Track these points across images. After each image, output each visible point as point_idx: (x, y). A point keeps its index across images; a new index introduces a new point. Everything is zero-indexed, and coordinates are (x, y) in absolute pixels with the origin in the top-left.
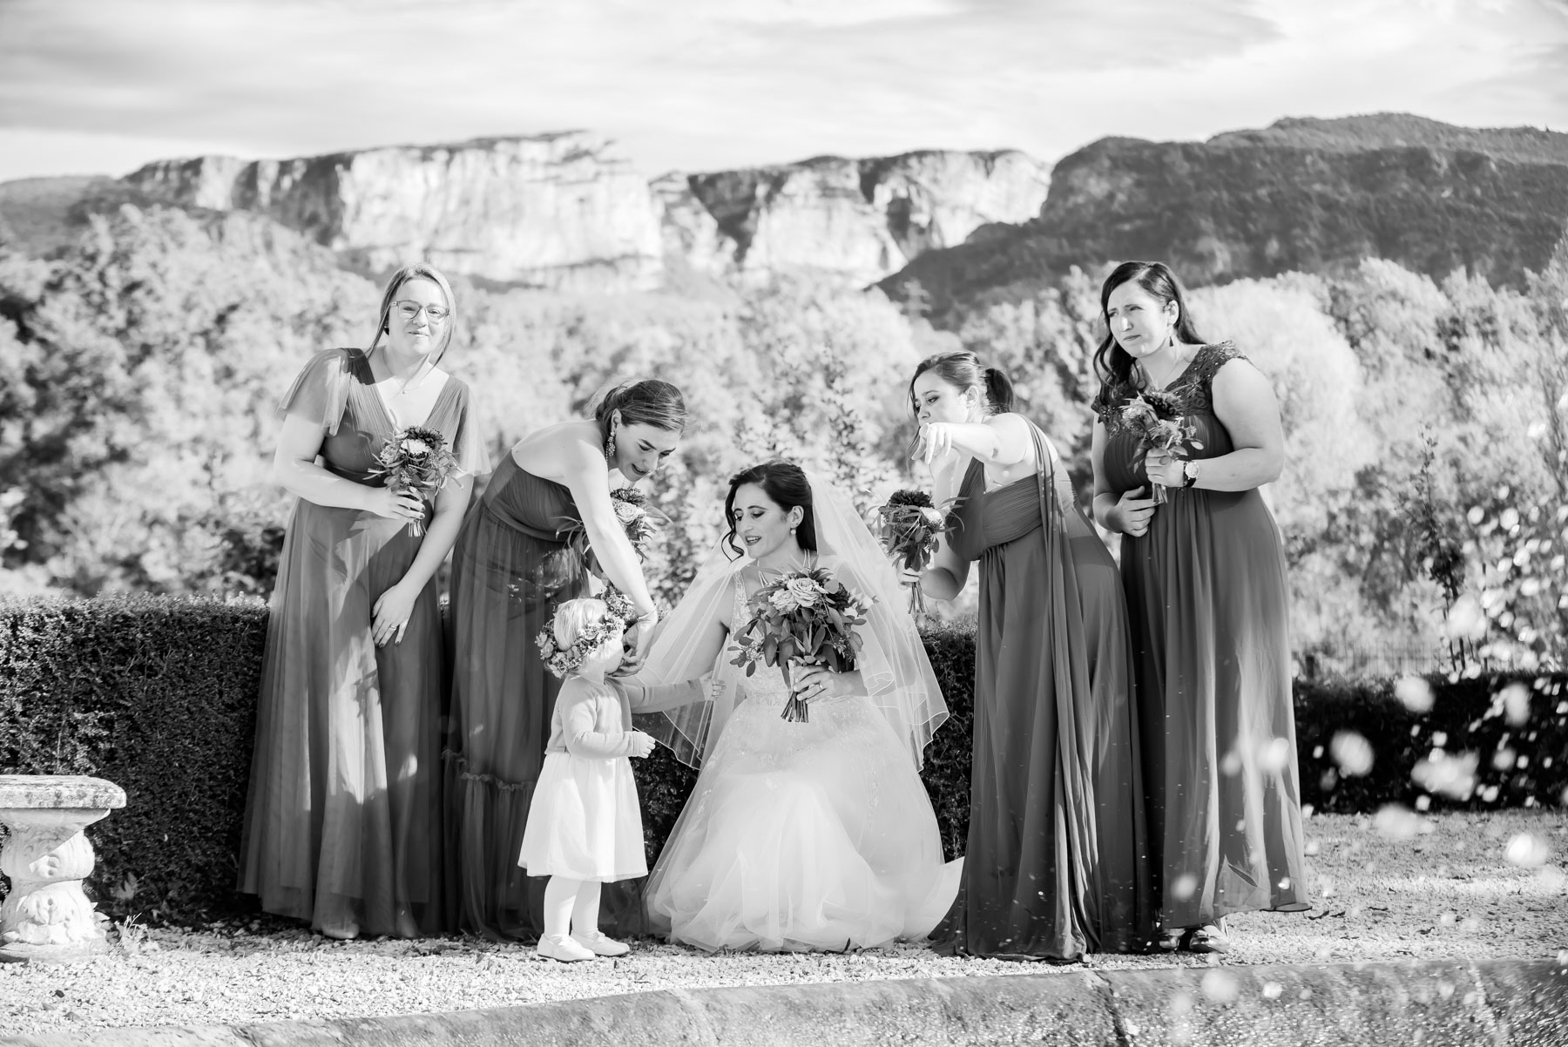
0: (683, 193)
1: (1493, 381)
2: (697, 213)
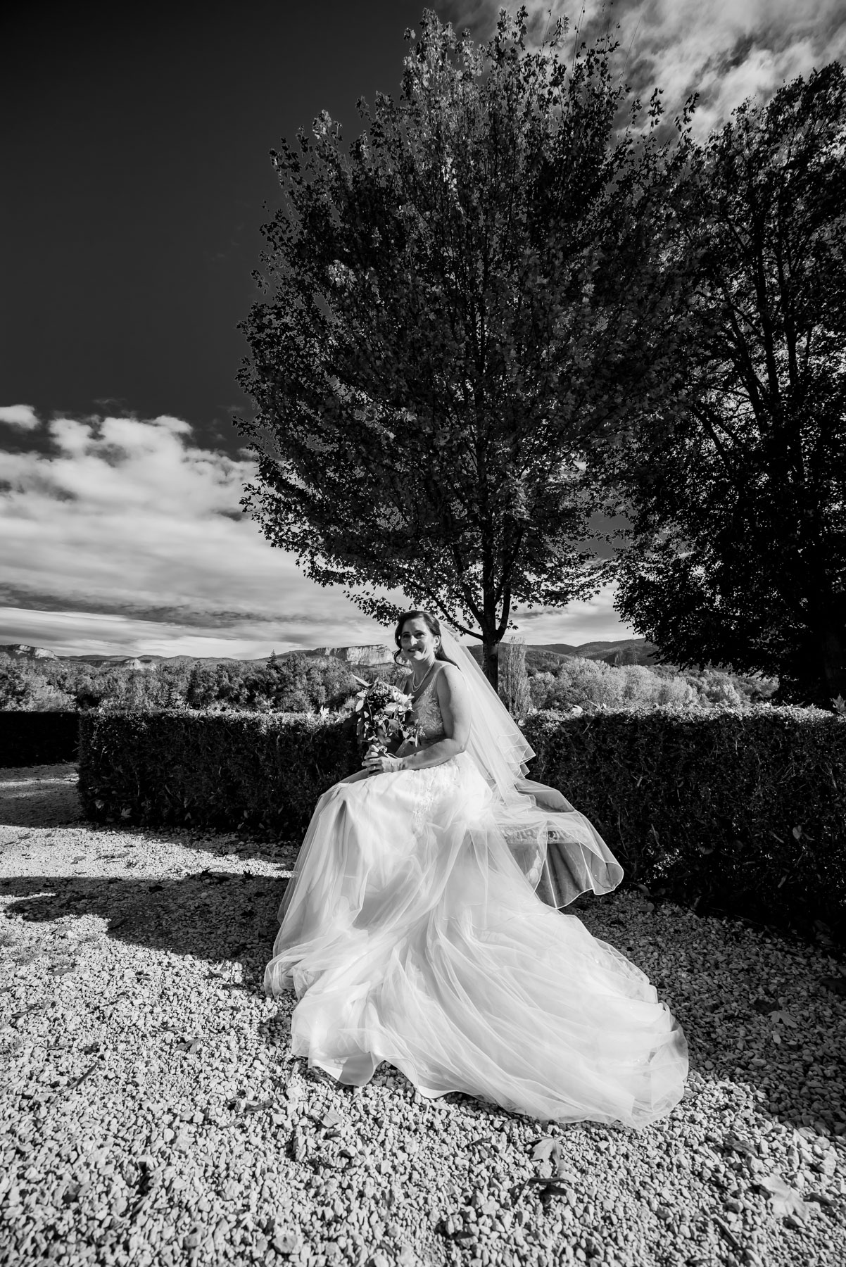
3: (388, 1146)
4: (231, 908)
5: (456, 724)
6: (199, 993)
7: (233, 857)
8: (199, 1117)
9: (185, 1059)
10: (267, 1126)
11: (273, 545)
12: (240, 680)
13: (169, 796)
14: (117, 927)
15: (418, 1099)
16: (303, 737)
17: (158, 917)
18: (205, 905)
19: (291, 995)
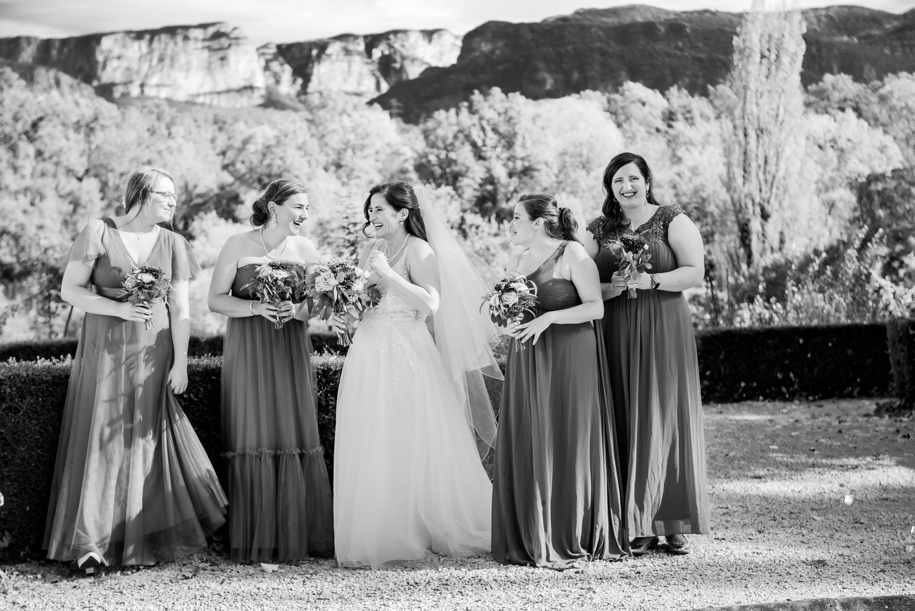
0: (274, 54)
1: (692, 143)
2: (282, 65)
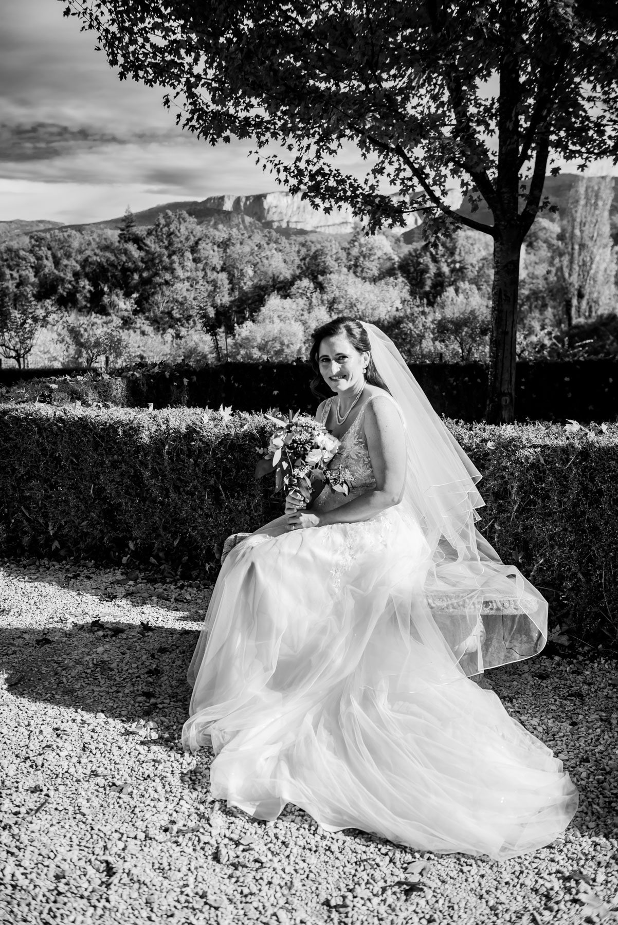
3: (292, 858)
4: (134, 665)
5: (387, 472)
6: (120, 748)
7: (123, 602)
8: (142, 836)
9: (120, 798)
10: (196, 843)
11: (122, 76)
12: (73, 264)
13: (28, 520)
14: (16, 684)
15: (320, 831)
16: (200, 448)
17: (56, 674)
18: (103, 662)
19: (208, 751)
